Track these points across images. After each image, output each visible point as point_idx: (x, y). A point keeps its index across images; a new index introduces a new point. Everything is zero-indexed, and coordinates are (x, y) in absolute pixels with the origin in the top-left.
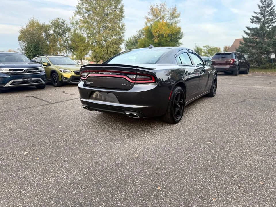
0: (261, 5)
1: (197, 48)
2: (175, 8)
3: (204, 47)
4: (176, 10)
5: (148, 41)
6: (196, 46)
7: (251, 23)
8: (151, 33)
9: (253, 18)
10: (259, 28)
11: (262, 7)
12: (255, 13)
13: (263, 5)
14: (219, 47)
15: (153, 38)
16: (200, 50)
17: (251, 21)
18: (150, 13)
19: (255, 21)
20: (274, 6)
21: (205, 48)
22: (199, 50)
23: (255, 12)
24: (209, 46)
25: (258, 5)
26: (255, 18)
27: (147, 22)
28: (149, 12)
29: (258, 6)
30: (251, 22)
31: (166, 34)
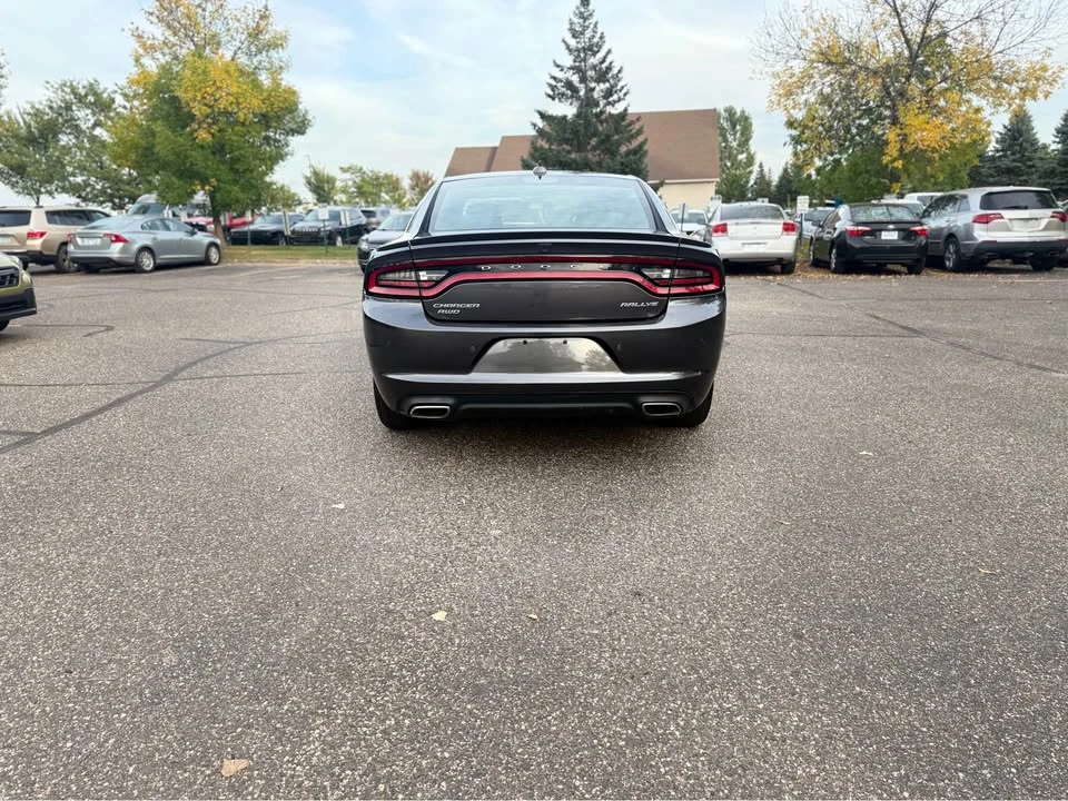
0: (573, 43)
1: (316, 173)
2: (266, 8)
3: (343, 170)
4: (271, 20)
5: (167, 138)
6: (311, 166)
7: (549, 99)
8: (174, 100)
9: (553, 83)
10: (570, 116)
11: (578, 50)
12: (558, 66)
13: (578, 43)
14: (395, 174)
15: (187, 125)
16: (328, 182)
17: (551, 93)
18: (151, 14)
19: (563, 94)
20: (609, 52)
21: (348, 175)
22: (322, 182)
23: (559, 62)
24: (361, 169)
25: (564, 41)
26: (559, 85)
27: (141, 51)
28: (151, 11)
29: (564, 46)
30: (549, 96)
31: (245, 111)
